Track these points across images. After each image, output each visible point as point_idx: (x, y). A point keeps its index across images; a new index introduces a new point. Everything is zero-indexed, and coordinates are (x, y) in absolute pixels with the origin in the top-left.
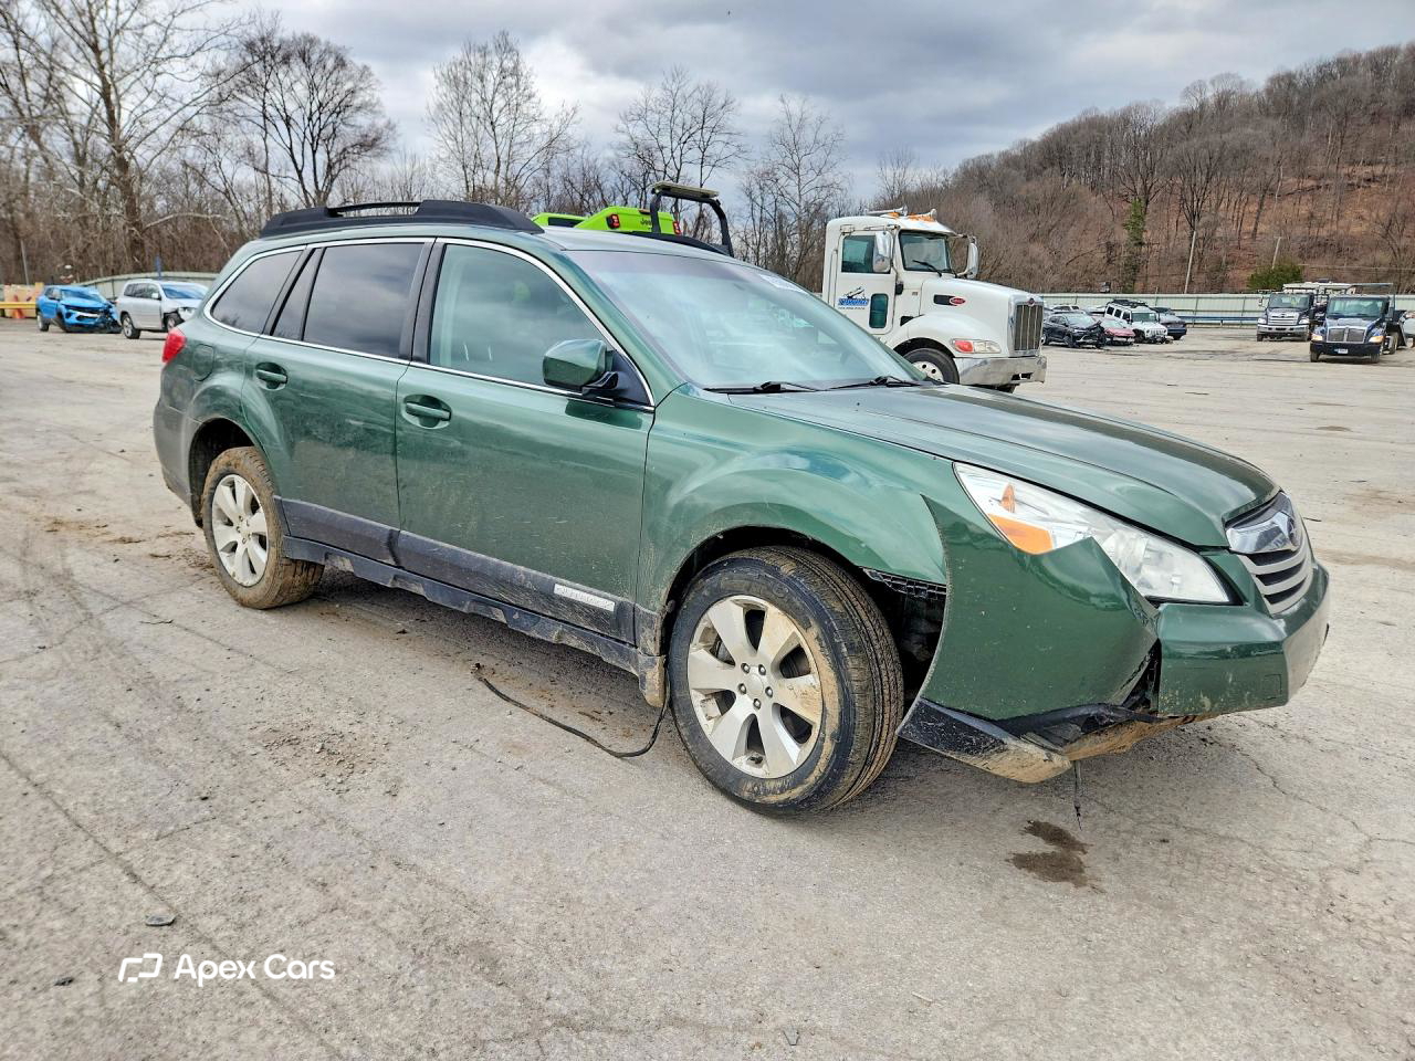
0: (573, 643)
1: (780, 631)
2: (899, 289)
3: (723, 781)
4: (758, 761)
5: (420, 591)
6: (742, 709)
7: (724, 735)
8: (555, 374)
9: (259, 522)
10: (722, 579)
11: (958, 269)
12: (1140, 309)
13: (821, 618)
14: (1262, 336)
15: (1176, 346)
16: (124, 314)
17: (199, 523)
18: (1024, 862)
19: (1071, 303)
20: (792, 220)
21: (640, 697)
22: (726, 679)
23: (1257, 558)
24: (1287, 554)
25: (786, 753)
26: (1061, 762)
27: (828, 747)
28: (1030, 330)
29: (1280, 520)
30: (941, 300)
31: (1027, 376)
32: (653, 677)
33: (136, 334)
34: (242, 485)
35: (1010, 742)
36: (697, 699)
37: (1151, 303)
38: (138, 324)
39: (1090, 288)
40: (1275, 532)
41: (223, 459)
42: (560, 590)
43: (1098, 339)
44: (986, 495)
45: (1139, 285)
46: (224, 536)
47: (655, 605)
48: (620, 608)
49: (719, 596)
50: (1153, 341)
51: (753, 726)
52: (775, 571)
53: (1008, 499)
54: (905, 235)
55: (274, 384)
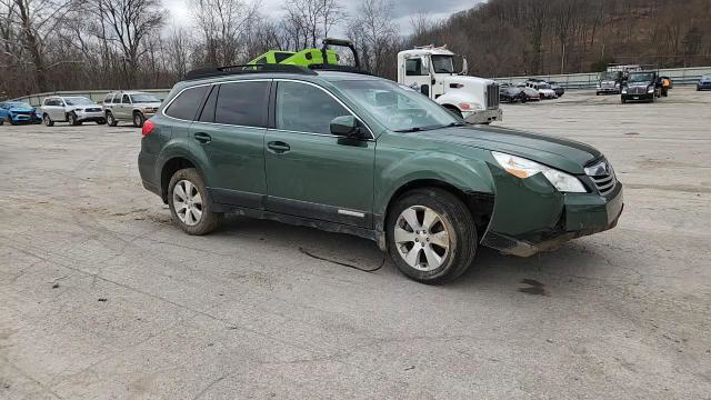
0: (346, 231)
1: (431, 216)
2: (433, 82)
3: (412, 275)
4: (425, 266)
5: (276, 219)
6: (417, 247)
7: (411, 259)
8: (335, 130)
9: (198, 198)
10: (408, 200)
11: (458, 71)
12: (542, 83)
13: (448, 211)
14: (598, 94)
15: (559, 100)
16: (45, 115)
17: (166, 202)
18: (523, 291)
19: (508, 82)
20: (371, 48)
21: (378, 247)
22: (410, 237)
23: (596, 177)
24: (606, 176)
25: (435, 261)
26: (535, 249)
27: (453, 255)
28: (495, 97)
29: (603, 165)
30: (453, 86)
31: (494, 118)
32: (382, 239)
33: (51, 124)
34: (188, 185)
35: (519, 243)
36: (399, 246)
37: (546, 80)
38: (53, 119)
39: (517, 74)
40: (601, 169)
41: (178, 174)
42: (341, 211)
43: (523, 99)
44: (503, 161)
45: (540, 71)
46: (179, 206)
47: (382, 213)
48: (366, 215)
49: (405, 207)
50: (549, 97)
51: (422, 252)
52: (428, 195)
53: (510, 162)
54: (434, 57)
55: (205, 141)
